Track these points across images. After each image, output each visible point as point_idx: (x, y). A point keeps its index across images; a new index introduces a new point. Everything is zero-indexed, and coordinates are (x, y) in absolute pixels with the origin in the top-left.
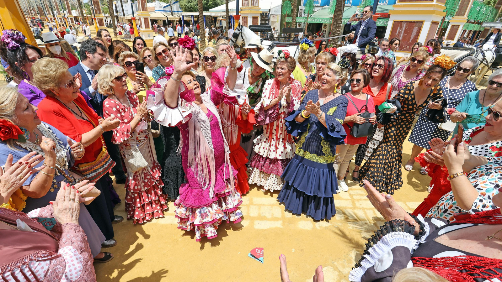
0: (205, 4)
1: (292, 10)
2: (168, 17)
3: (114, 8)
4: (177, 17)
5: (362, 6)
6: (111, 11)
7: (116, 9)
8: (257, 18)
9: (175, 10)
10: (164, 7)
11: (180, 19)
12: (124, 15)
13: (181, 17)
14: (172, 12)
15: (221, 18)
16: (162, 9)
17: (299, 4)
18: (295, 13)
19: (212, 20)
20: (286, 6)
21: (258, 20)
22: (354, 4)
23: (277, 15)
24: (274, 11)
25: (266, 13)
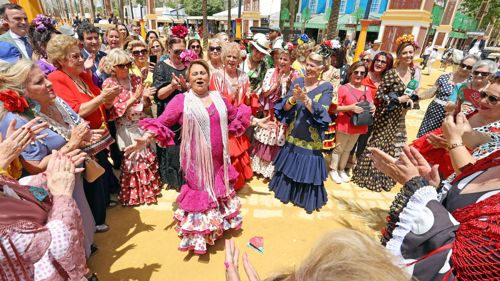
0: (209, 10)
1: (290, 16)
2: (174, 20)
3: (125, 11)
4: (182, 20)
5: (355, 14)
6: (121, 14)
7: (126, 13)
8: (258, 21)
9: (181, 15)
10: (171, 12)
11: (185, 22)
12: (133, 18)
13: (186, 21)
14: (178, 16)
15: (223, 23)
16: (169, 13)
17: (297, 11)
18: (293, 19)
19: (215, 23)
20: (285, 13)
21: (258, 24)
22: (348, 12)
23: (275, 21)
24: (273, 17)
25: (266, 19)
